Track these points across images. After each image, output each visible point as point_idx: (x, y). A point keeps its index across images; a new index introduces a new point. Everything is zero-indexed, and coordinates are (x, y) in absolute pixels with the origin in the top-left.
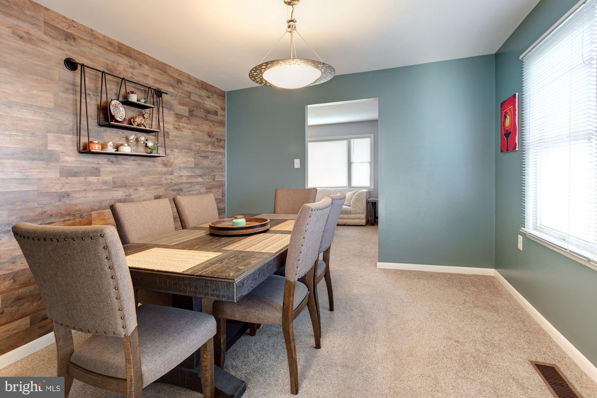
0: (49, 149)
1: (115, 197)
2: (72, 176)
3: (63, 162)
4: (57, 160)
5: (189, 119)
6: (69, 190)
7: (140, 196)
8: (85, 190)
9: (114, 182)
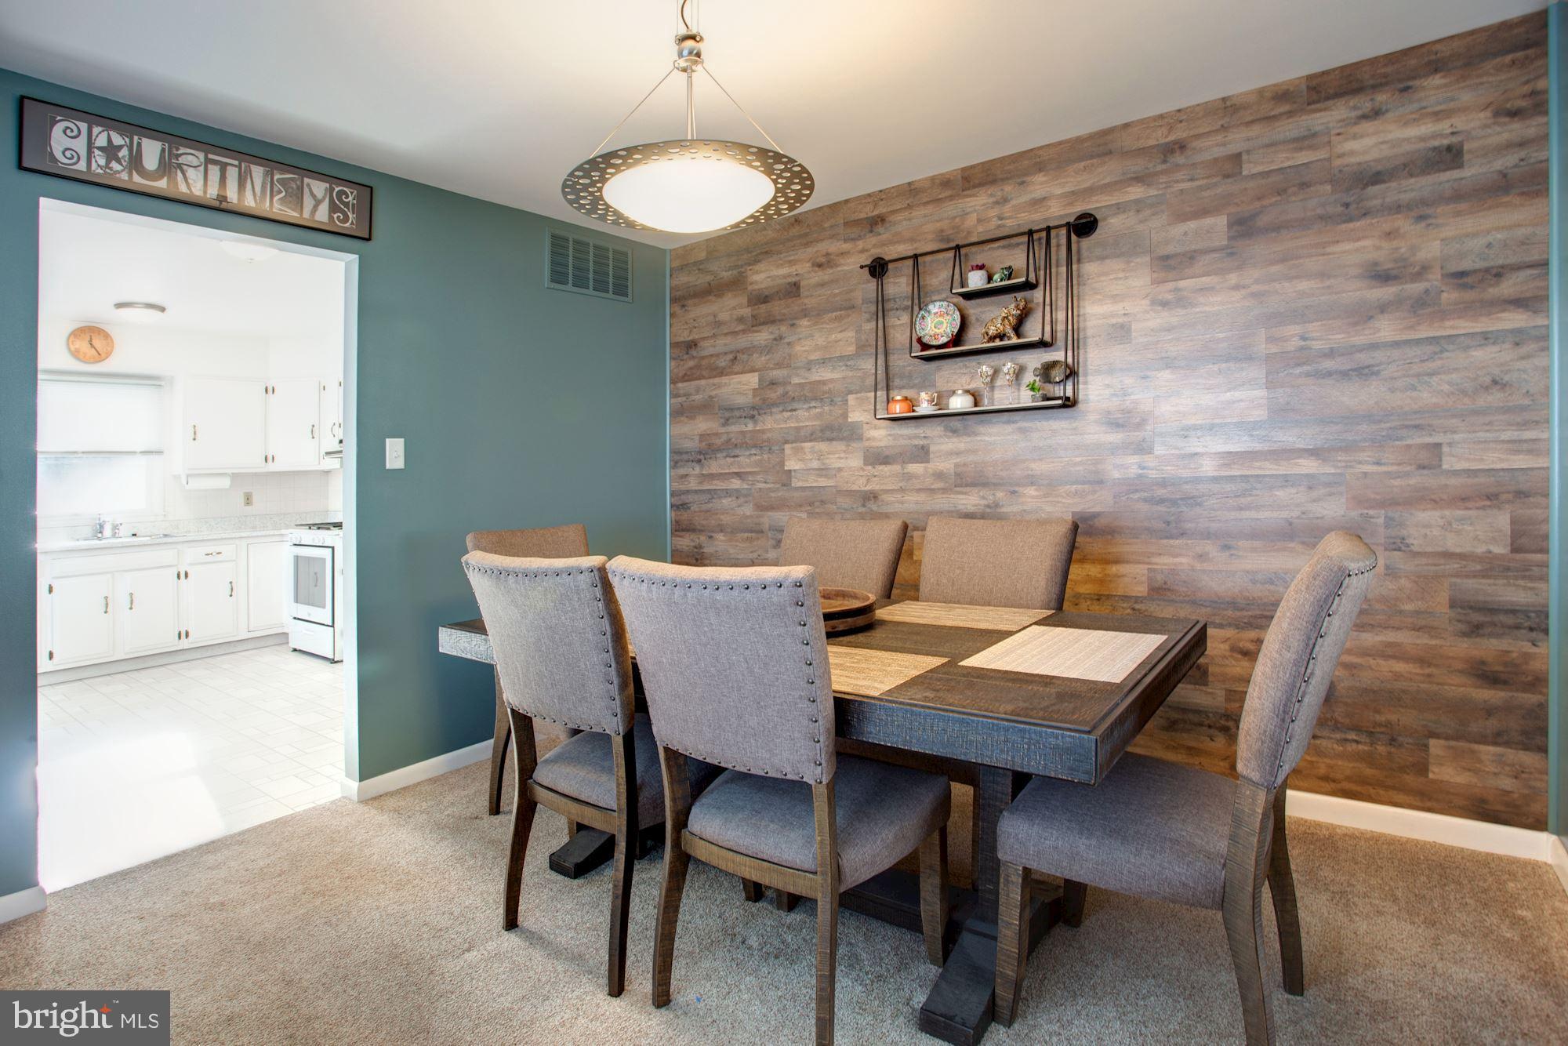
0: (850, 420)
1: (960, 507)
2: (881, 464)
3: (868, 439)
4: (860, 438)
5: (1232, 254)
6: (877, 488)
7: (1025, 511)
8: (902, 490)
9: (957, 474)
